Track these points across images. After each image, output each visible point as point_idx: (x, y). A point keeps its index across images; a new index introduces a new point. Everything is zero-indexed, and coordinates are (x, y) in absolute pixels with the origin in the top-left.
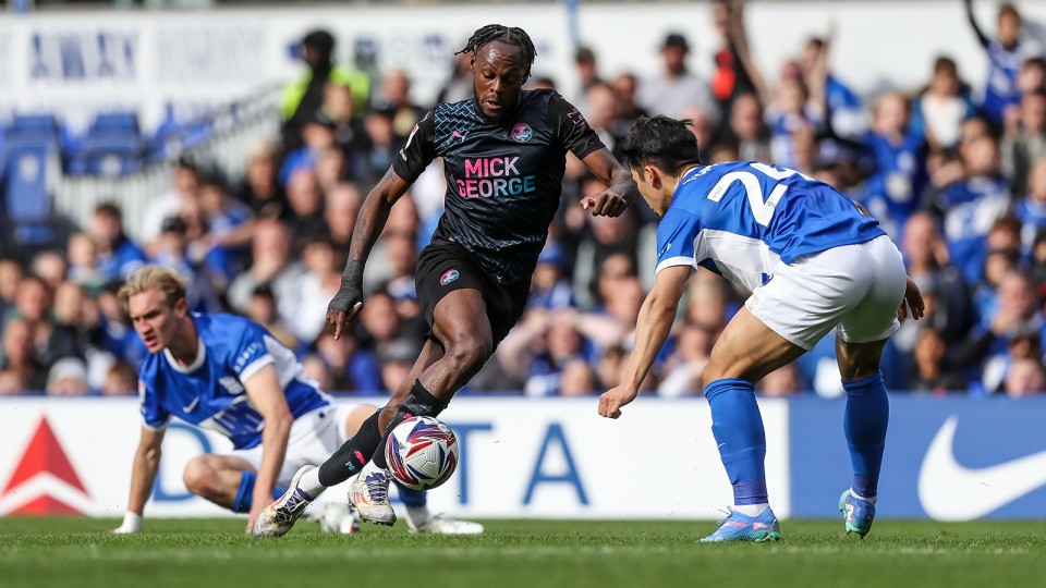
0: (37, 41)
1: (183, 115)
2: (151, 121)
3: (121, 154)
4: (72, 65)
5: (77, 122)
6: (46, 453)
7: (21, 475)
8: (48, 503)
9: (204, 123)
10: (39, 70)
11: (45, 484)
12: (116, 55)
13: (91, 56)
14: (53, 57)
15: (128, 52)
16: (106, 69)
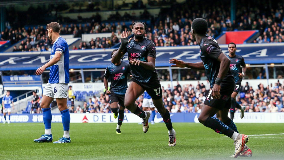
0: (85, 86)
1: (96, 91)
2: (94, 92)
3: (91, 94)
4: (88, 87)
5: (88, 92)
6: (85, 118)
7: (84, 119)
8: (85, 122)
9: (98, 92)
10: (85, 88)
11: (85, 120)
12: (91, 87)
13: (89, 87)
14: (86, 87)
15: (92, 86)
16: (90, 87)
